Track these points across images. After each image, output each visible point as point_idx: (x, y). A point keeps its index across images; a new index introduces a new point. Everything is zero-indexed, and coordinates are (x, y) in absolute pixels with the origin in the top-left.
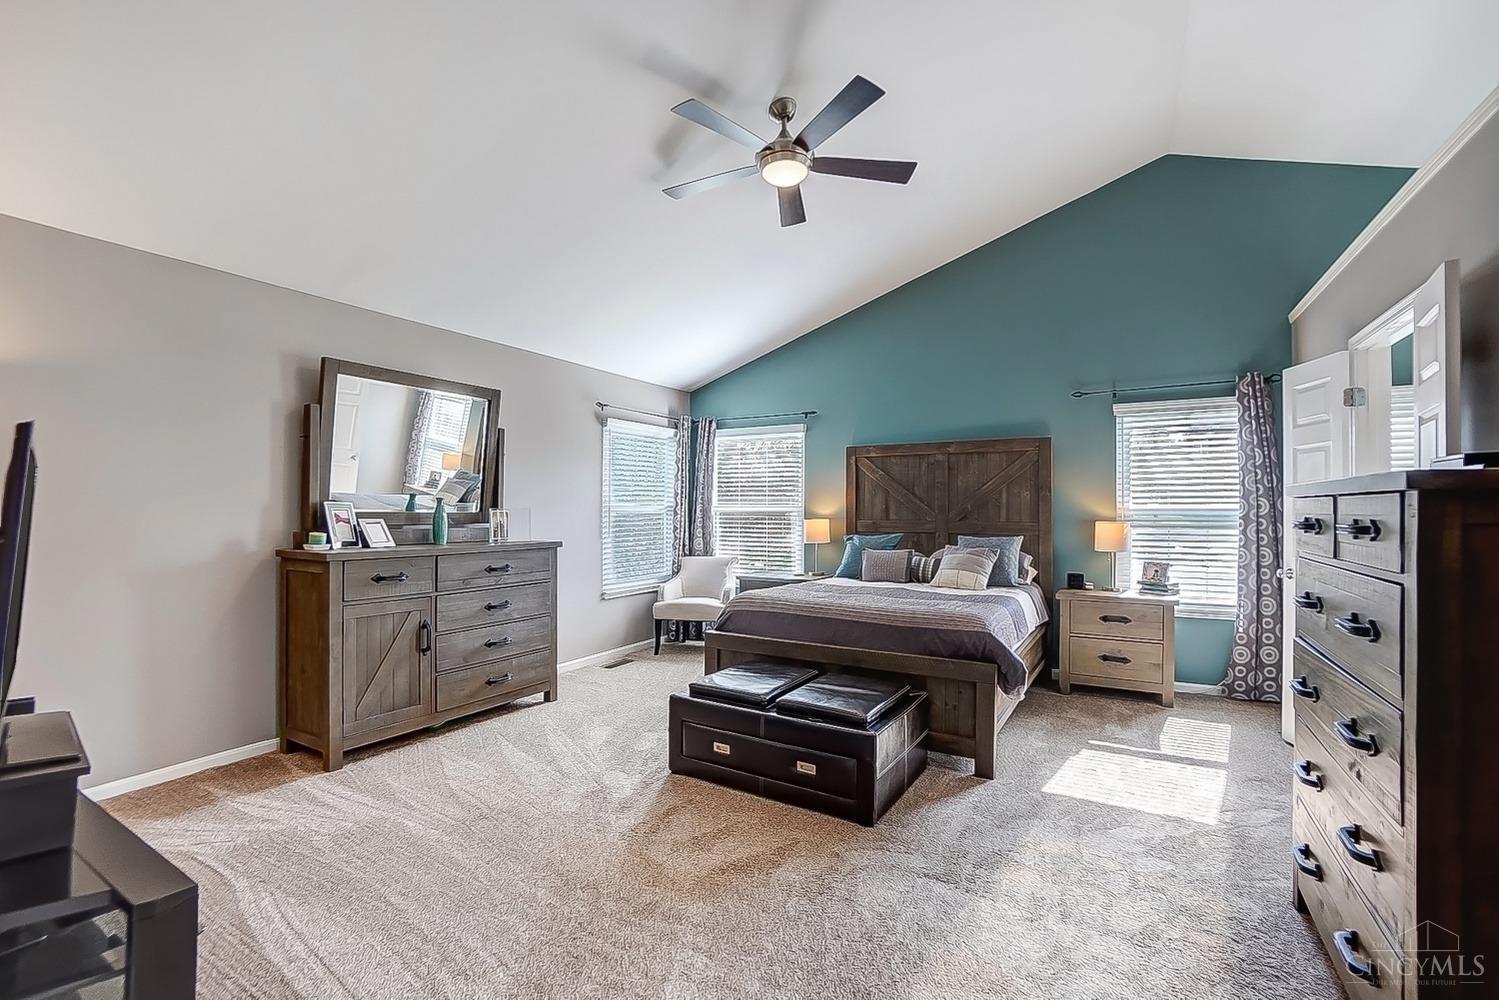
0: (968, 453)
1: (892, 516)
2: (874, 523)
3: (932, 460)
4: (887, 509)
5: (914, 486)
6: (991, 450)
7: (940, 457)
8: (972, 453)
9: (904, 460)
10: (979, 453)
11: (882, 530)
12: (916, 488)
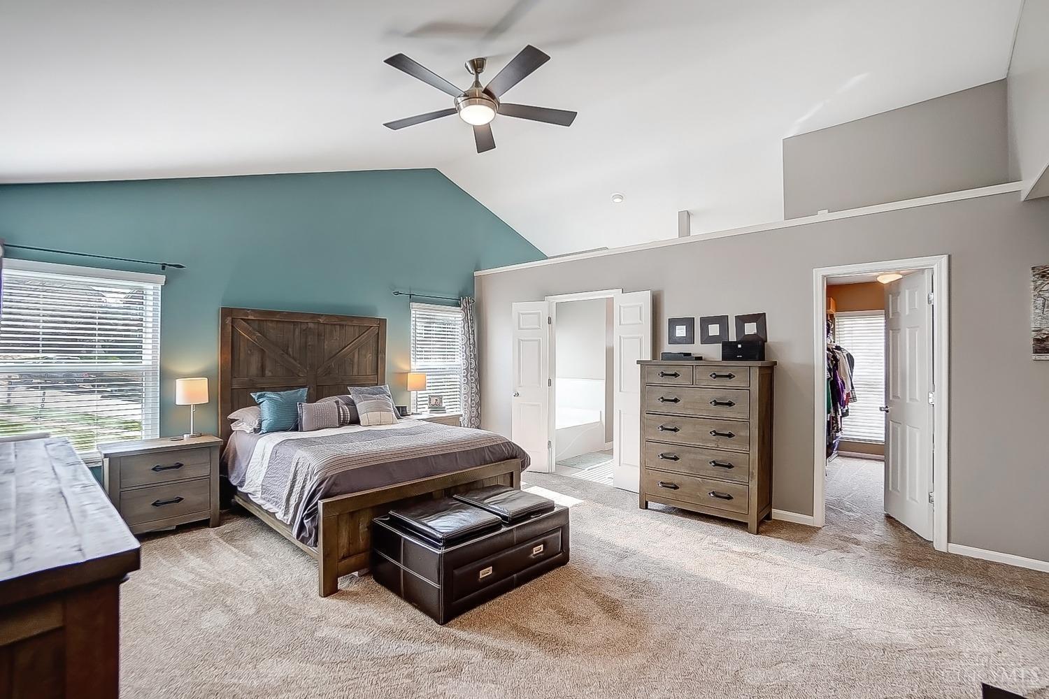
0: (332, 324)
1: (268, 373)
2: (250, 380)
3: (304, 327)
4: (263, 368)
5: (288, 347)
6: (350, 324)
7: (311, 325)
8: (335, 325)
9: (280, 325)
10: (340, 325)
11: (259, 386)
12: (290, 350)
